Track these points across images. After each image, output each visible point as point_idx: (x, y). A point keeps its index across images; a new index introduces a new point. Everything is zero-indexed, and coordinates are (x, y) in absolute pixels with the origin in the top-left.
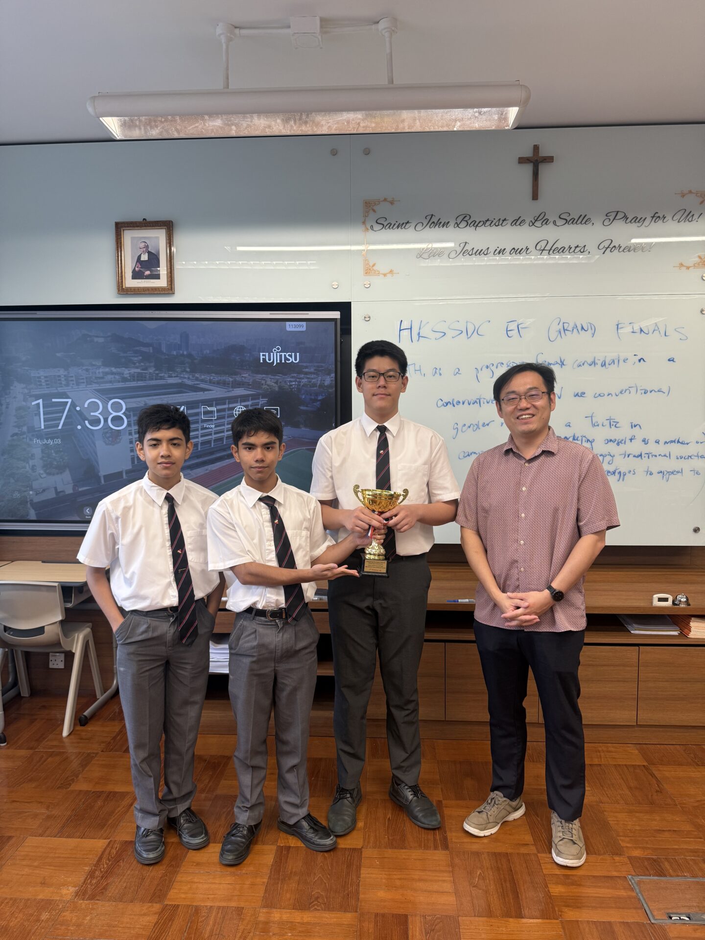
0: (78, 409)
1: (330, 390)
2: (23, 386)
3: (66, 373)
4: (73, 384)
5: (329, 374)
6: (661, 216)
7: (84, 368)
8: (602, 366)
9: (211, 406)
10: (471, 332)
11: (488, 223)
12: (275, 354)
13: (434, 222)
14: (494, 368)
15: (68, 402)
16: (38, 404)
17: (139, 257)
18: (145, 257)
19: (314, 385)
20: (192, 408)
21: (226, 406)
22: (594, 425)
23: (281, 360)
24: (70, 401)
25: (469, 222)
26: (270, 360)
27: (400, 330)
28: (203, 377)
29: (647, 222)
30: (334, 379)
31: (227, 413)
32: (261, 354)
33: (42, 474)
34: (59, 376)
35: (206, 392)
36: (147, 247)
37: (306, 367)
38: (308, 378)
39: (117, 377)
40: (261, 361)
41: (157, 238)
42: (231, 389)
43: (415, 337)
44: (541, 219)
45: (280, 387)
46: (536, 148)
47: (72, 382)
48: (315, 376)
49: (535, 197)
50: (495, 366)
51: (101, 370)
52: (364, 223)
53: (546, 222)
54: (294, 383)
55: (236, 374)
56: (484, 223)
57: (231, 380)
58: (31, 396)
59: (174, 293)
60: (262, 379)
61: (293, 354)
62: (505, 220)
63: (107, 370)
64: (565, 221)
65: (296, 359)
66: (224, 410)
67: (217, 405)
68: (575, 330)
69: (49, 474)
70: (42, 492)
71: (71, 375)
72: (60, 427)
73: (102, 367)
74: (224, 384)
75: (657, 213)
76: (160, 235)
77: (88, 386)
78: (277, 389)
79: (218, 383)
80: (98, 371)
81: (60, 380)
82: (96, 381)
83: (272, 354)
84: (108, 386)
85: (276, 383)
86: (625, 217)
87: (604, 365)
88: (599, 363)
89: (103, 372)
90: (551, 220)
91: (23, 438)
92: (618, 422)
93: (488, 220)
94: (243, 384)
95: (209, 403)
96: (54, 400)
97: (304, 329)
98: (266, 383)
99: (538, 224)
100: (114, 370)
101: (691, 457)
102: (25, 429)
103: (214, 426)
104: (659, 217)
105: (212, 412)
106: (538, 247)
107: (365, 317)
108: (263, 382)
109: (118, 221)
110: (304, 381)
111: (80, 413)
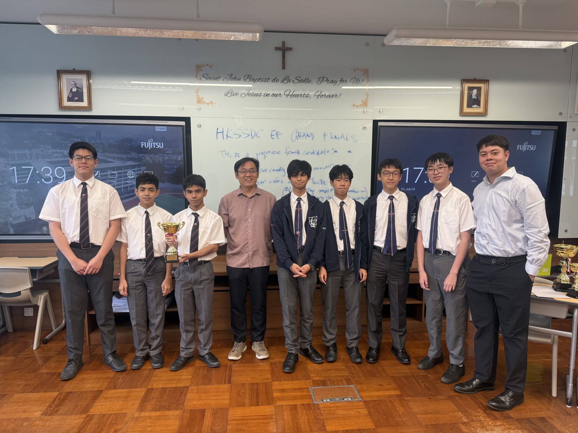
0: (37, 172)
1: (181, 163)
2: (4, 159)
3: (30, 152)
4: (34, 158)
5: (180, 155)
6: (345, 80)
7: (40, 149)
8: (317, 154)
9: (114, 171)
10: (254, 135)
11: (260, 80)
12: (150, 143)
13: (233, 78)
14: (265, 154)
15: (31, 168)
16: (14, 169)
17: (71, 89)
18: (74, 90)
19: (172, 160)
20: (104, 172)
21: (123, 171)
22: (314, 183)
23: (153, 146)
24: (32, 168)
25: (251, 79)
26: (147, 146)
27: (217, 133)
28: (109, 155)
29: (338, 83)
30: (183, 157)
31: (123, 174)
32: (142, 143)
33: (17, 208)
34: (26, 154)
35: (111, 163)
36: (76, 84)
37: (167, 151)
38: (168, 156)
39: (60, 155)
40: (142, 147)
41: (82, 80)
42: (125, 162)
43: (225, 137)
44: (287, 80)
45: (153, 161)
46: (284, 43)
47: (33, 157)
48: (172, 155)
49: (284, 67)
50: (266, 153)
51: (50, 151)
52: (196, 76)
53: (289, 81)
54: (161, 159)
55: (128, 153)
56: (259, 80)
57: (125, 157)
58: (9, 165)
59: (92, 110)
60: (143, 157)
61: (160, 143)
62: (269, 79)
63: (54, 151)
64: (298, 81)
65: (161, 146)
66: (121, 173)
67: (117, 170)
68: (304, 136)
69: (21, 208)
70: (17, 218)
71: (33, 153)
72: (27, 182)
73: (51, 149)
74: (121, 159)
75: (342, 79)
76: (83, 79)
77: (43, 160)
78: (151, 162)
79: (118, 158)
80: (49, 151)
81: (26, 156)
82: (48, 157)
83: (148, 143)
84: (55, 160)
85: (151, 159)
86: (328, 80)
87: (318, 154)
88: (316, 153)
89: (52, 152)
90: (292, 80)
91: (5, 188)
92: (325, 182)
93: (260, 78)
94: (132, 159)
95: (113, 169)
96: (23, 167)
97: (166, 130)
98: (145, 158)
99: (285, 82)
100: (58, 151)
101: (359, 198)
102: (6, 183)
103: (116, 182)
104: (343, 81)
105: (114, 174)
106: (286, 93)
107: (198, 126)
108: (143, 158)
109: (58, 69)
110: (167, 158)
111: (39, 174)
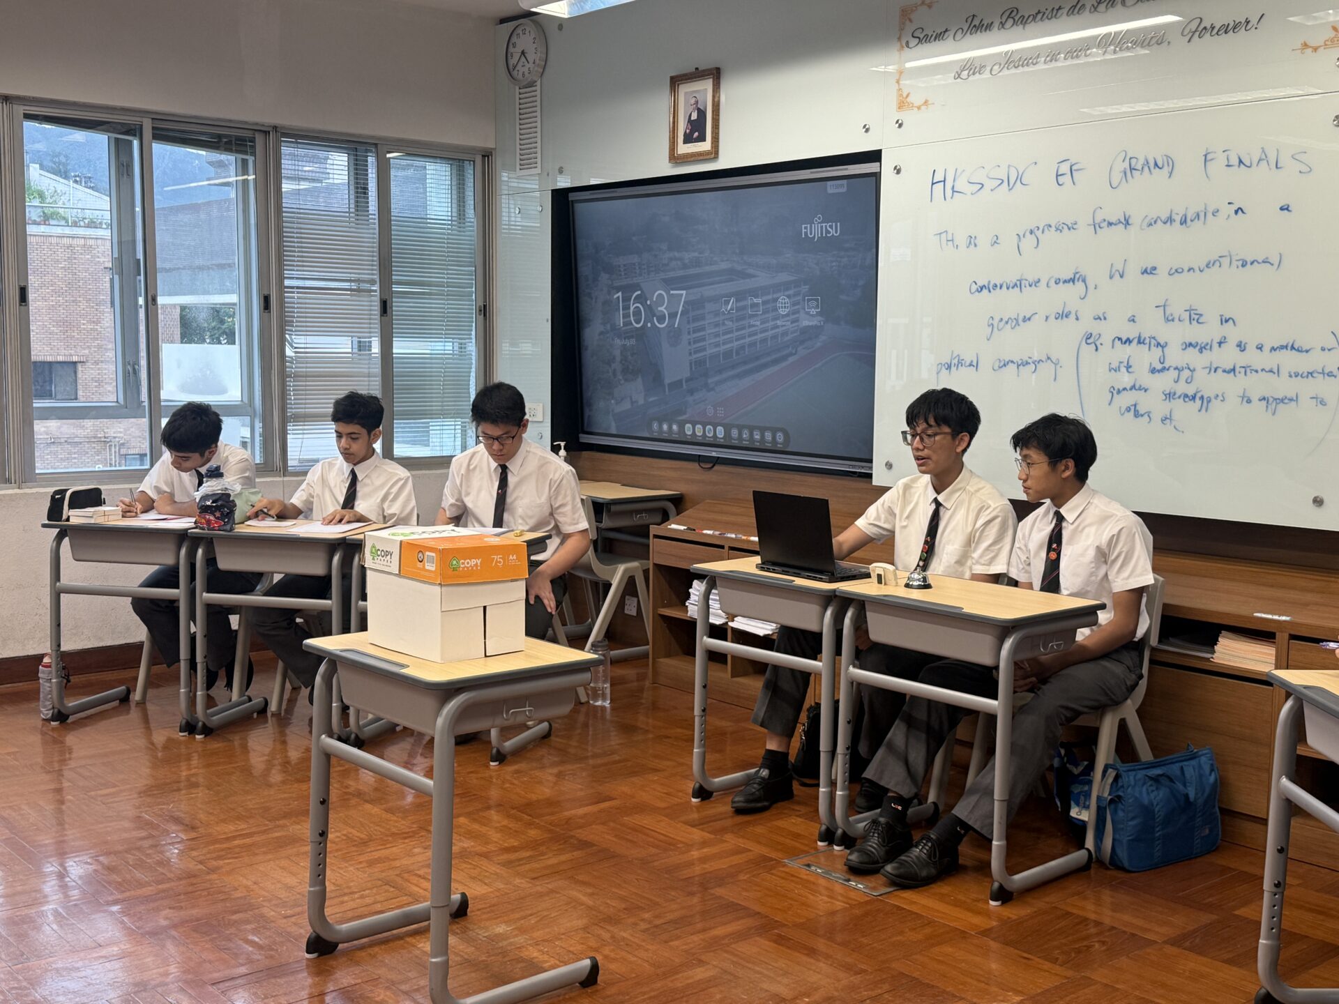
0: (648, 302)
3: (639, 260)
7: (653, 253)
8: (1181, 224)
9: (756, 296)
10: (1014, 181)
11: (1039, 16)
12: (816, 226)
13: (975, 26)
14: (1040, 234)
16: (618, 297)
17: (690, 116)
18: (695, 116)
19: (855, 266)
20: (741, 299)
21: (770, 297)
22: (1167, 320)
23: (822, 233)
24: (643, 293)
25: (1016, 18)
26: (811, 233)
27: (933, 184)
28: (750, 259)
31: (770, 305)
32: (804, 226)
33: (622, 381)
34: (634, 264)
35: (753, 279)
36: (697, 102)
37: (847, 241)
38: (849, 256)
39: (679, 263)
40: (803, 236)
41: (706, 91)
42: (775, 274)
43: (949, 192)
44: (1105, 1)
45: (822, 270)
47: (644, 271)
48: (856, 253)
50: (1042, 230)
51: (666, 256)
52: (899, 39)
53: (1112, 3)
54: (834, 264)
55: (779, 254)
56: (1034, 18)
57: (775, 262)
58: (613, 288)
59: (719, 158)
60: (804, 260)
61: (834, 224)
62: (1060, 8)
65: (836, 232)
66: (767, 301)
67: (763, 295)
68: (1146, 169)
69: (626, 380)
70: (622, 403)
71: (642, 262)
73: (668, 252)
74: (769, 268)
76: (707, 85)
77: (657, 275)
78: (818, 272)
79: (764, 267)
81: (635, 268)
82: (662, 269)
83: (813, 225)
84: (672, 274)
85: (818, 264)
87: (1184, 222)
88: (1178, 218)
91: (608, 338)
92: (1201, 315)
93: (1039, 12)
94: (786, 268)
95: (755, 292)
97: (844, 189)
98: (807, 264)
99: (1102, 6)
101: (1311, 373)
102: (608, 327)
103: (759, 323)
105: (757, 304)
106: (1101, 44)
107: (896, 168)
109: (673, 74)
110: (845, 260)
111: (650, 307)
